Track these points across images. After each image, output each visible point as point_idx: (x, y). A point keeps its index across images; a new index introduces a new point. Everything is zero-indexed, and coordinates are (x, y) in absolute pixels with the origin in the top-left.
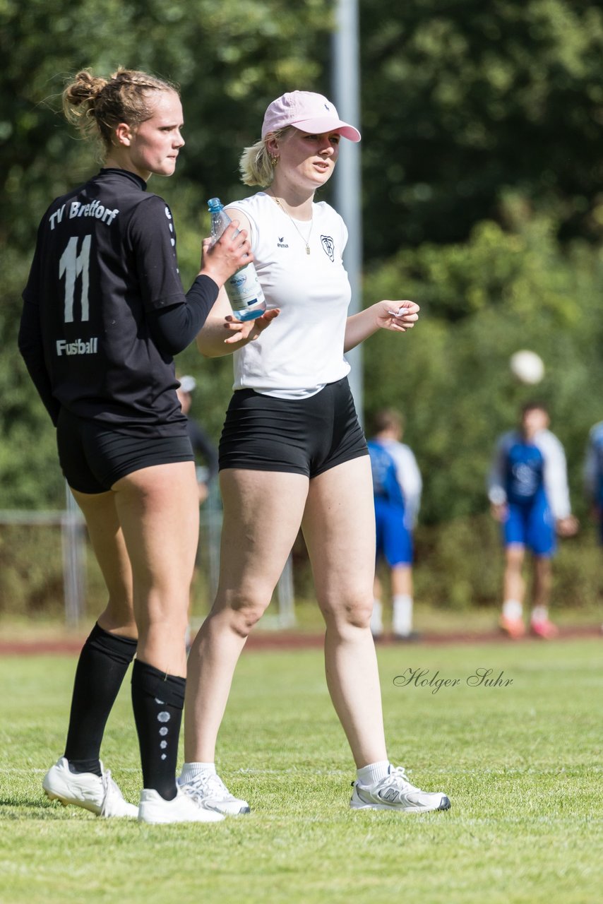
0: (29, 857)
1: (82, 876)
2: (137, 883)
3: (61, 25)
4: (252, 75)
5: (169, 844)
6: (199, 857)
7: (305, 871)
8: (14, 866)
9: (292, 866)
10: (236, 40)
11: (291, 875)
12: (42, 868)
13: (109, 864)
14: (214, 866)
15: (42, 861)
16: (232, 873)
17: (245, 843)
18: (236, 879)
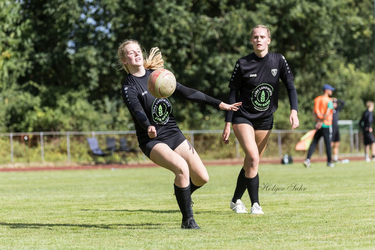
0: (313, 205)
1: (325, 208)
2: (337, 210)
3: (316, 21)
4: (358, 34)
5: (344, 201)
6: (350, 204)
7: (373, 206)
8: (310, 207)
9: (370, 205)
10: (354, 26)
11: (370, 207)
12: (316, 207)
13: (330, 206)
14: (354, 205)
15: (316, 205)
16: (357, 207)
17: (360, 200)
18: (358, 208)
